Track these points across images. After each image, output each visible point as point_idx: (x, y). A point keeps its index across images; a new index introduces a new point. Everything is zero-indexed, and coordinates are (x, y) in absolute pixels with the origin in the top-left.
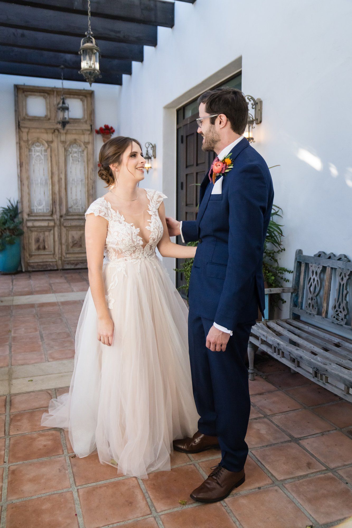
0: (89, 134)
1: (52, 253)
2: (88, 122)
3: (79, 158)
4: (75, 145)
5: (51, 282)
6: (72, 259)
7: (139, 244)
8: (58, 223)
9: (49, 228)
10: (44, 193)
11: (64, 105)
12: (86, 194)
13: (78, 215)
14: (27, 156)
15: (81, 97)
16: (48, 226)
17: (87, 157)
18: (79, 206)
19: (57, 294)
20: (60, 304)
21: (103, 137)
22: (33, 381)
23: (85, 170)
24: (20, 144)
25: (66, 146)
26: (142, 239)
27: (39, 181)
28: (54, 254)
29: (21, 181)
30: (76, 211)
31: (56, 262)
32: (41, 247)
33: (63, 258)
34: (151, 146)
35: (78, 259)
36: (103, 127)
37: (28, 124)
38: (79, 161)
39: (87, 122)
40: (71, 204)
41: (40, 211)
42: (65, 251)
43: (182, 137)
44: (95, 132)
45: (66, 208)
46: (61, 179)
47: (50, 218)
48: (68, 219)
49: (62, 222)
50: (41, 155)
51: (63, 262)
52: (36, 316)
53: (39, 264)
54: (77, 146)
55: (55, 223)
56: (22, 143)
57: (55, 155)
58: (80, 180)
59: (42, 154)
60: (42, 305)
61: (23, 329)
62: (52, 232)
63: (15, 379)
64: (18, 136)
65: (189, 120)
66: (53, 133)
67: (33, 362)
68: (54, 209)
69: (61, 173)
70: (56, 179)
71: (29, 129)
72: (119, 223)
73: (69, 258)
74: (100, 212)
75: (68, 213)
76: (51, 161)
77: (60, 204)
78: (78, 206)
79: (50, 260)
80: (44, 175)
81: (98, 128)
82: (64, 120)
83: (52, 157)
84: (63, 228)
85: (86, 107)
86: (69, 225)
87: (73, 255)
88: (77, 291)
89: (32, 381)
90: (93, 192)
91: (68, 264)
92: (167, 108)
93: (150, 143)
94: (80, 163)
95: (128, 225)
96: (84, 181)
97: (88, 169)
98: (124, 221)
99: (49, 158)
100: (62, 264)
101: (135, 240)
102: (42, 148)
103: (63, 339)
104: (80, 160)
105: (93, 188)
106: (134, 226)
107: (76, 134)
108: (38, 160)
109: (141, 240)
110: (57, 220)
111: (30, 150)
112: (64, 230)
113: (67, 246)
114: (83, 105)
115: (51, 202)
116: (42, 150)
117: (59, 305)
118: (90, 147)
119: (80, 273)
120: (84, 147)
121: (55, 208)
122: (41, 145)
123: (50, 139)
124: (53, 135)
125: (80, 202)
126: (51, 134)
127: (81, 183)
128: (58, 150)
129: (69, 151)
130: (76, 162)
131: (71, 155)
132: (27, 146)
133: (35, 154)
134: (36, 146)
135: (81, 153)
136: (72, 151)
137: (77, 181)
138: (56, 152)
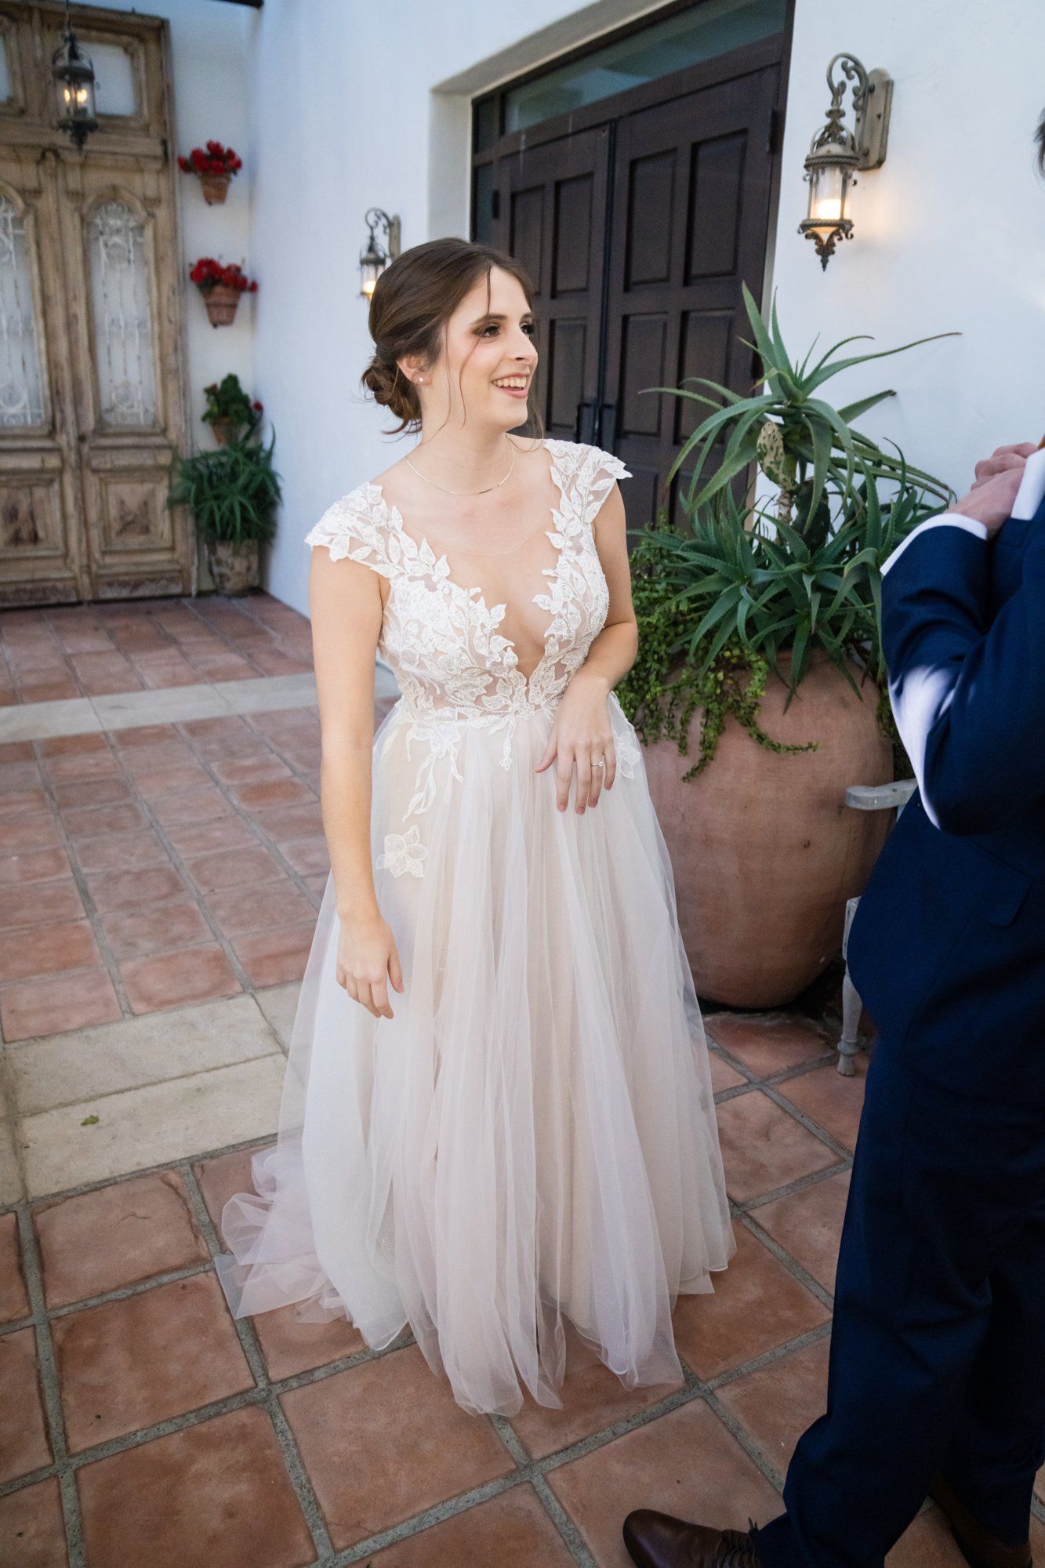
0: (159, 172)
1: (58, 553)
2: (154, 129)
3: (129, 252)
4: (115, 206)
5: (69, 651)
6: (123, 569)
7: (502, 663)
8: (72, 458)
9: (47, 476)
10: (24, 364)
11: (76, 64)
12: (155, 368)
13: (133, 434)
15: (126, 39)
16: (42, 471)
17: (156, 249)
18: (136, 405)
19: (96, 700)
20: (113, 740)
21: (205, 183)
22: (100, 1124)
23: (149, 292)
25: (85, 210)
26: (513, 644)
28: (66, 555)
30: (128, 421)
31: (74, 578)
32: (24, 534)
33: (94, 567)
34: (384, 221)
35: (142, 569)
36: (205, 150)
38: (129, 261)
39: (151, 128)
40: (111, 399)
41: (14, 422)
42: (100, 546)
43: (496, 195)
44: (177, 167)
45: (95, 413)
46: (75, 317)
47: (48, 444)
48: (104, 448)
49: (85, 457)
51: (96, 580)
52: (47, 795)
53: (22, 586)
54: (120, 209)
55: (63, 461)
57: (52, 239)
58: (136, 323)
59: (5, 233)
60: (59, 747)
61: (15, 858)
62: (56, 486)
63: (31, 1116)
65: (523, 138)
66: (38, 163)
67: (78, 1019)
68: (58, 415)
69: (75, 297)
70: (58, 317)
72: (427, 586)
73: (114, 565)
74: (354, 543)
75: (101, 428)
76: (40, 258)
77: (77, 401)
78: (132, 406)
79: (55, 575)
80: (18, 304)
81: (186, 153)
82: (79, 118)
83: (43, 245)
84: (88, 473)
85: (143, 77)
86: (109, 466)
87: (124, 559)
88: (159, 687)
89: (93, 1120)
90: (176, 361)
91: (110, 584)
92: (445, 91)
93: (380, 210)
94: (133, 265)
95: (460, 595)
96: (149, 325)
97: (159, 287)
98: (447, 578)
99: (33, 248)
100: (92, 584)
101: (484, 652)
102: (6, 211)
103: (161, 904)
104: (132, 257)
105: (176, 349)
106: (482, 600)
107: (116, 168)
109: (509, 649)
110: (70, 449)
112: (92, 481)
113: (106, 530)
114: (135, 70)
115: (47, 392)
116: (5, 219)
117: (112, 747)
118: (162, 213)
119: (149, 613)
120: (145, 214)
121: (62, 411)
123: (32, 184)
124: (41, 167)
125: (140, 393)
126: (34, 165)
127: (140, 333)
128: (60, 222)
129: (97, 224)
130: (121, 263)
131: (102, 239)
135: (135, 235)
136: (104, 225)
137: (127, 324)
138: (54, 228)
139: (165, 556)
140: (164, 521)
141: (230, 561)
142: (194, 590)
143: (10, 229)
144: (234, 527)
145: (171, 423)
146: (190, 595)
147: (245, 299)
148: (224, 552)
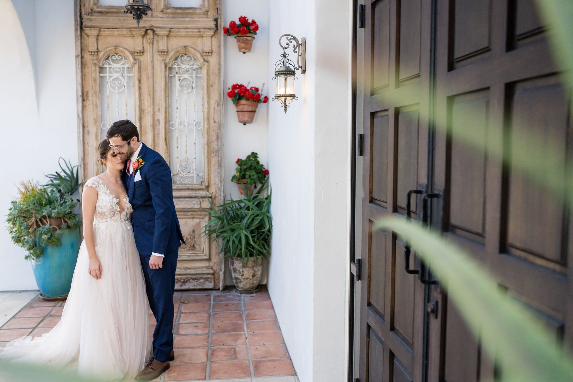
0: (212, 37)
2: (211, 14)
3: (193, 83)
4: (186, 57)
12: (204, 150)
13: (188, 189)
14: (95, 80)
17: (208, 80)
18: (192, 172)
21: (238, 41)
23: (203, 105)
24: (82, 57)
25: (167, 61)
29: (84, 127)
30: (187, 181)
34: (294, 43)
35: (188, 272)
36: (238, 22)
37: (97, 20)
38: (192, 88)
39: (209, 13)
40: (178, 168)
44: (222, 32)
46: (159, 121)
50: (121, 78)
54: (189, 59)
56: (87, 57)
57: (148, 78)
58: (195, 123)
59: (123, 76)
64: (79, 44)
66: (143, 37)
69: (159, 110)
71: (100, 31)
76: (140, 88)
78: (189, 172)
81: (228, 24)
83: (142, 82)
90: (217, 145)
93: (291, 35)
94: (195, 91)
96: (202, 124)
97: (209, 102)
99: (137, 82)
102: (123, 64)
104: (194, 85)
107: (187, 36)
108: (117, 88)
111: (102, 69)
116: (124, 68)
118: (213, 60)
120: (203, 61)
122: (122, 59)
123: (139, 48)
124: (145, 39)
125: (194, 165)
126: (141, 37)
127: (197, 130)
128: (153, 68)
129: (175, 68)
130: (188, 89)
131: (177, 76)
132: (96, 62)
133: (110, 77)
134: (113, 61)
135: (197, 73)
136: (179, 68)
137: (189, 124)
138: (150, 71)
139: (205, 264)
140: (205, 243)
141: (241, 270)
142: (221, 286)
143: (126, 74)
144: (241, 249)
145: (212, 182)
146: (219, 289)
147: (262, 106)
148: (238, 264)
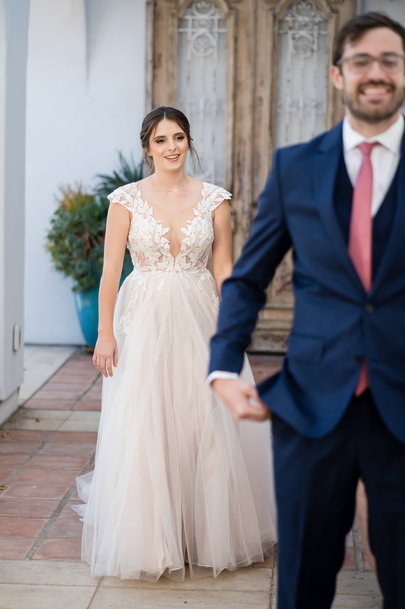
3: (313, 43)
7: (164, 247)
14: (172, 38)
24: (155, 5)
25: (278, 10)
26: (169, 242)
27: (201, 105)
38: (312, 51)
46: (261, 99)
50: (209, 35)
54: (308, 7)
56: (163, 4)
57: (248, 36)
58: (314, 104)
59: (212, 33)
68: (237, 184)
69: (262, 83)
70: (246, 99)
73: (270, 321)
74: (122, 199)
76: (236, 51)
80: (215, 89)
83: (239, 41)
91: (265, 338)
94: (315, 54)
96: (325, 106)
98: (151, 215)
99: (231, 42)
102: (213, 15)
104: (315, 48)
106: (162, 225)
108: (202, 50)
110: (244, 213)
111: (181, 22)
115: (229, 164)
116: (213, 20)
121: (241, 181)
122: (210, 7)
127: (317, 114)
128: (256, 20)
129: (287, 21)
130: (305, 52)
131: (290, 33)
132: (174, 11)
133: (193, 33)
134: (198, 9)
135: (320, 29)
136: (294, 21)
137: (305, 105)
138: (251, 26)
143: (215, 29)
